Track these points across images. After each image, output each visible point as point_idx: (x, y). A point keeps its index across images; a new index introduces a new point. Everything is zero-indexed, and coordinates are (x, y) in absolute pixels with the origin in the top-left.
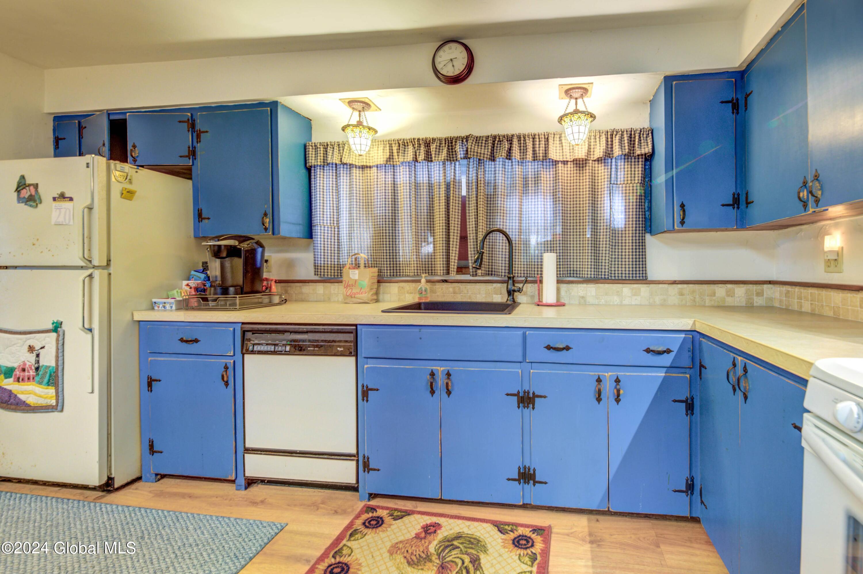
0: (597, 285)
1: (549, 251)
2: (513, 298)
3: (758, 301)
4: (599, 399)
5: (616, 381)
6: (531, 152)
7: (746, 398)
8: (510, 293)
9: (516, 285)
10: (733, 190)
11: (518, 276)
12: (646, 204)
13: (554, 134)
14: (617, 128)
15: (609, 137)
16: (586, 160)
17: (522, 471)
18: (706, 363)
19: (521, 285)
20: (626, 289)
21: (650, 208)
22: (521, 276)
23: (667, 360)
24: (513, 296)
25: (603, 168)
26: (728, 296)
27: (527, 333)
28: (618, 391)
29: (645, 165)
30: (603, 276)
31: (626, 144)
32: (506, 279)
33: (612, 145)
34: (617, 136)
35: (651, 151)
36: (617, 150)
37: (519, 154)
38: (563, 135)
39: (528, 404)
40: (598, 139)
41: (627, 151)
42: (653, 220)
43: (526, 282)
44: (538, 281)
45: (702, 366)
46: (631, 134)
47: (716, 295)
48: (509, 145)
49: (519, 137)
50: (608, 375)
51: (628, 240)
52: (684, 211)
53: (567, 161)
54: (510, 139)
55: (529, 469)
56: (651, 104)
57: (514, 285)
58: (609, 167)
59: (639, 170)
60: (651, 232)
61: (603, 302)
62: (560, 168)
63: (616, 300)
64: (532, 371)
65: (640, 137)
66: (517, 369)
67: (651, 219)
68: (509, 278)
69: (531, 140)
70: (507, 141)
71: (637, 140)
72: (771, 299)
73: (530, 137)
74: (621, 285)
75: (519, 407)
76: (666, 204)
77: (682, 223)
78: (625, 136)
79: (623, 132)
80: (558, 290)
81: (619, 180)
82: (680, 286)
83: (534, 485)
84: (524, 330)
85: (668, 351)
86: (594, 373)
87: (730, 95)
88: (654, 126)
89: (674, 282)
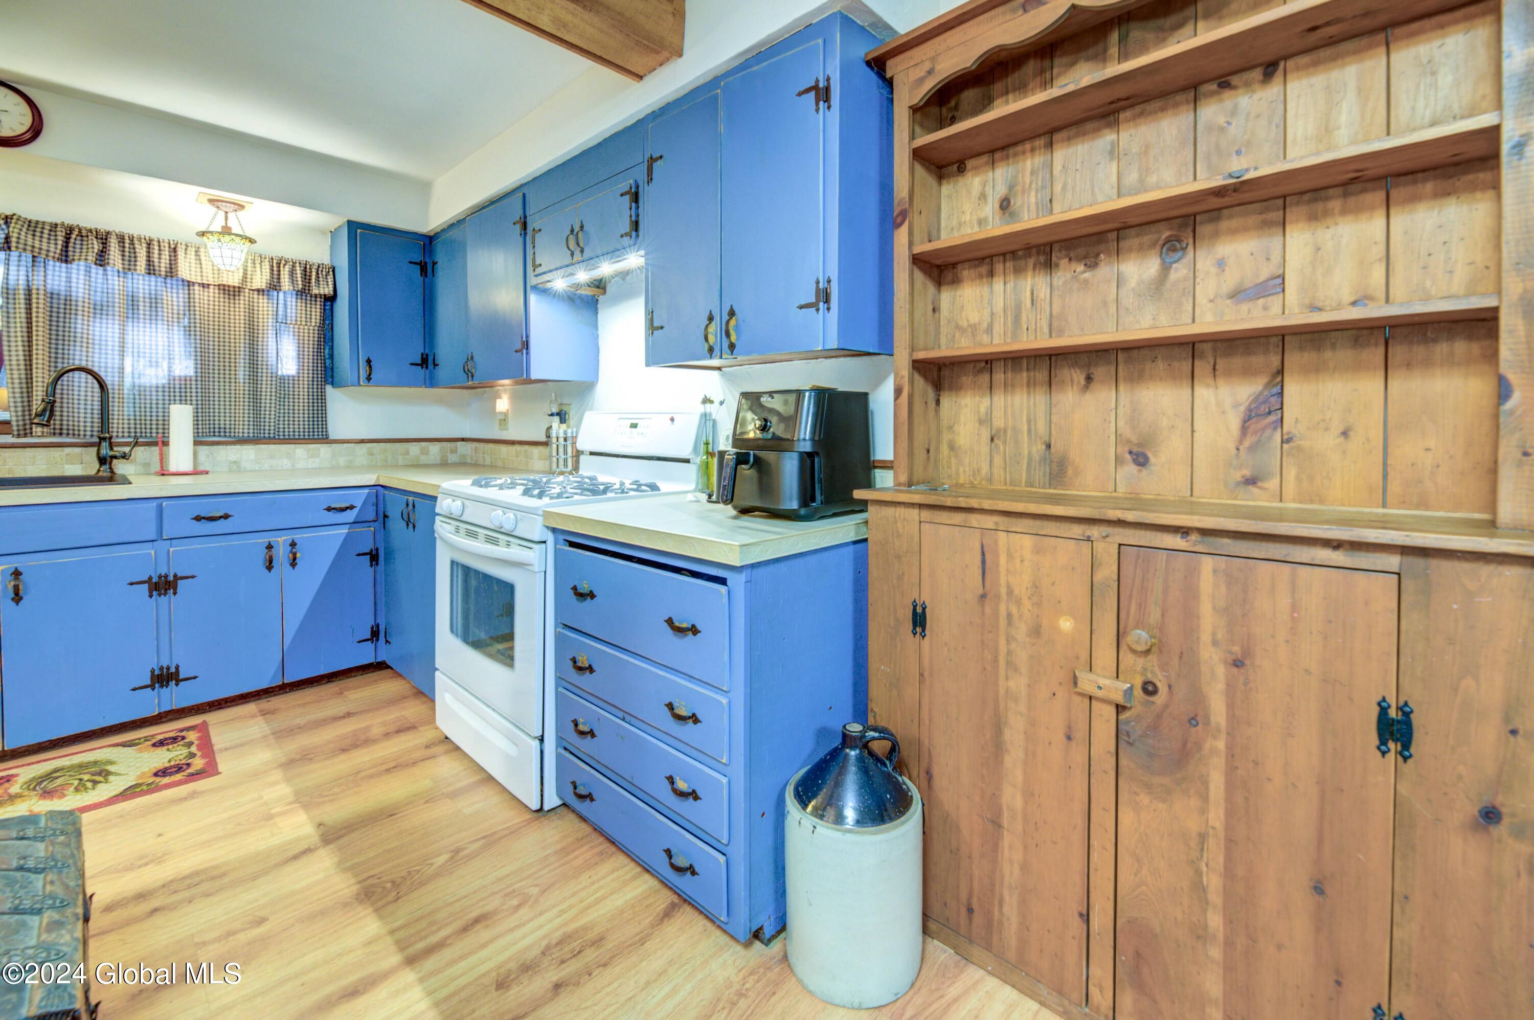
0: (258, 446)
1: (178, 402)
2: (111, 468)
3: (452, 458)
4: (270, 567)
5: (291, 545)
6: (144, 262)
7: (414, 527)
8: (102, 461)
9: (115, 449)
10: (422, 351)
11: (117, 436)
12: (327, 351)
13: (187, 246)
14: (287, 257)
15: (275, 265)
16: (239, 288)
17: (156, 673)
18: (388, 514)
19: (127, 449)
20: (300, 451)
21: (332, 356)
22: (123, 437)
23: (350, 516)
24: (110, 463)
25: (265, 301)
26: (422, 454)
27: (164, 504)
28: (295, 555)
29: (324, 305)
30: (267, 435)
31: (299, 279)
32: (97, 440)
33: (279, 275)
34: (287, 267)
35: (332, 293)
36: (287, 284)
37: (120, 261)
38: (202, 250)
39: (166, 590)
40: (258, 265)
41: (300, 287)
42: (335, 370)
43: (136, 444)
44: (160, 443)
45: (385, 516)
46: (306, 268)
47: (411, 453)
48: (101, 245)
49: (121, 239)
50: (281, 541)
51: (303, 391)
52: (370, 367)
53: (209, 285)
54: (104, 238)
55: (168, 668)
56: (332, 237)
57: (112, 449)
58: (275, 302)
59: (316, 312)
60: (332, 384)
61: (266, 466)
62: (197, 292)
63: (286, 463)
64: (171, 549)
65: (318, 274)
66: (149, 550)
67: (332, 369)
68: (102, 439)
69: (144, 245)
70: (96, 238)
71: (314, 277)
72: (464, 456)
73: (143, 241)
74: (293, 446)
75: (151, 596)
76: (351, 356)
77: (369, 378)
78: (298, 268)
79: (294, 263)
80: (195, 454)
81: (289, 318)
82: (369, 445)
83: (177, 685)
84: (159, 501)
85: (351, 507)
86: (264, 540)
87: (418, 257)
88: (335, 264)
89: (362, 441)
